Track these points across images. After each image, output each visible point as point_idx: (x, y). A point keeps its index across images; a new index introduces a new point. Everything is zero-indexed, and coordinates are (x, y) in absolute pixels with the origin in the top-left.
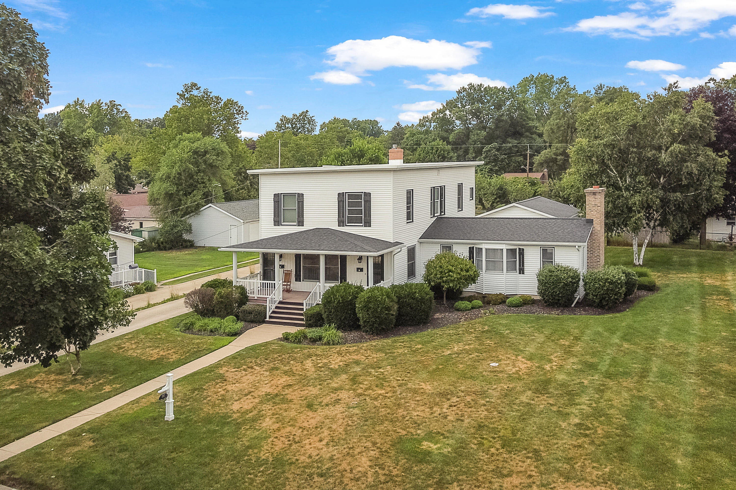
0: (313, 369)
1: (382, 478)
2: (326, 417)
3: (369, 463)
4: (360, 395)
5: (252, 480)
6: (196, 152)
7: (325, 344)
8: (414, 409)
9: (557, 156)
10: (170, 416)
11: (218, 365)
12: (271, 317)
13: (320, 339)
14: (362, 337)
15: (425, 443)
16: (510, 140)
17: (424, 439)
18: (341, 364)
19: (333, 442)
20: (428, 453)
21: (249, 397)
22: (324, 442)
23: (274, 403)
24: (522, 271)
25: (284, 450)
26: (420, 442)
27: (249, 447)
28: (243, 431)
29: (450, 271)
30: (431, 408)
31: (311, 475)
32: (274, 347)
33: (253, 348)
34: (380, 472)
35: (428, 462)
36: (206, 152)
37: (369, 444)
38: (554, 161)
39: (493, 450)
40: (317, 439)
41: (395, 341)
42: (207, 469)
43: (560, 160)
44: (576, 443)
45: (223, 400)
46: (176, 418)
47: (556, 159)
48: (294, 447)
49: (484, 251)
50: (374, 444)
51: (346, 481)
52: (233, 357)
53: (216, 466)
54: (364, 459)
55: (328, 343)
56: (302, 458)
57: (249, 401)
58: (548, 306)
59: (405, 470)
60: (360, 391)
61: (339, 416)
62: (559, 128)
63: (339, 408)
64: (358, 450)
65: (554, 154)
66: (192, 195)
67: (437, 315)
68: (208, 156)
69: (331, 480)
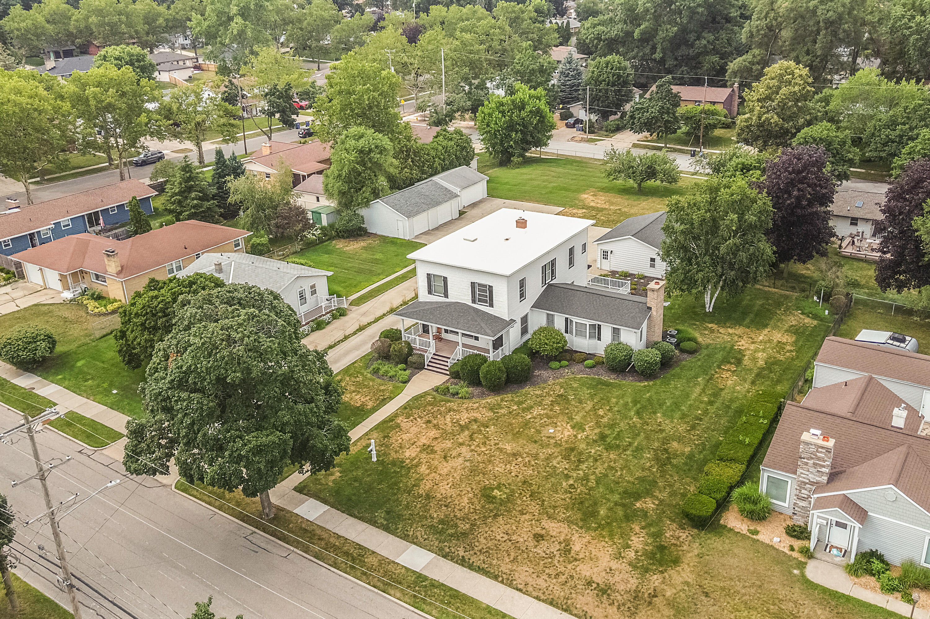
0: (450, 425)
1: (472, 510)
2: (452, 468)
3: (467, 501)
4: (472, 451)
5: (416, 506)
6: (361, 152)
7: (460, 398)
8: (497, 466)
9: (753, 65)
10: (374, 459)
11: (395, 415)
12: (428, 365)
13: (457, 394)
14: (483, 393)
15: (495, 491)
16: (706, 35)
17: (496, 488)
18: (466, 420)
19: (454, 486)
20: (495, 497)
21: (414, 446)
22: (449, 486)
23: (427, 453)
24: (599, 339)
25: (431, 489)
26: (493, 489)
27: (414, 485)
28: (411, 474)
29: (546, 344)
30: (506, 465)
31: (441, 505)
32: (429, 398)
33: (416, 398)
34: (472, 507)
35: (493, 503)
36: (370, 151)
37: (469, 489)
38: (749, 70)
39: (525, 498)
40: (446, 483)
41: (502, 400)
42: (396, 497)
43: (757, 70)
44: (563, 497)
45: (401, 447)
46: (378, 460)
47: (752, 68)
48: (435, 487)
49: (574, 323)
50: (472, 489)
51: (456, 510)
52: (404, 407)
53: (400, 496)
54: (466, 499)
55: (462, 398)
56: (438, 495)
57: (414, 450)
58: (610, 370)
59: (483, 507)
60: (473, 447)
61: (459, 468)
62: (758, 31)
63: (460, 460)
64: (464, 493)
65: (749, 63)
66: (361, 192)
67: (537, 373)
68: (372, 155)
69: (450, 509)
